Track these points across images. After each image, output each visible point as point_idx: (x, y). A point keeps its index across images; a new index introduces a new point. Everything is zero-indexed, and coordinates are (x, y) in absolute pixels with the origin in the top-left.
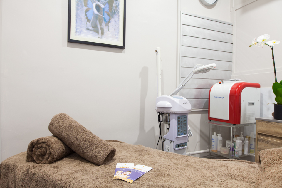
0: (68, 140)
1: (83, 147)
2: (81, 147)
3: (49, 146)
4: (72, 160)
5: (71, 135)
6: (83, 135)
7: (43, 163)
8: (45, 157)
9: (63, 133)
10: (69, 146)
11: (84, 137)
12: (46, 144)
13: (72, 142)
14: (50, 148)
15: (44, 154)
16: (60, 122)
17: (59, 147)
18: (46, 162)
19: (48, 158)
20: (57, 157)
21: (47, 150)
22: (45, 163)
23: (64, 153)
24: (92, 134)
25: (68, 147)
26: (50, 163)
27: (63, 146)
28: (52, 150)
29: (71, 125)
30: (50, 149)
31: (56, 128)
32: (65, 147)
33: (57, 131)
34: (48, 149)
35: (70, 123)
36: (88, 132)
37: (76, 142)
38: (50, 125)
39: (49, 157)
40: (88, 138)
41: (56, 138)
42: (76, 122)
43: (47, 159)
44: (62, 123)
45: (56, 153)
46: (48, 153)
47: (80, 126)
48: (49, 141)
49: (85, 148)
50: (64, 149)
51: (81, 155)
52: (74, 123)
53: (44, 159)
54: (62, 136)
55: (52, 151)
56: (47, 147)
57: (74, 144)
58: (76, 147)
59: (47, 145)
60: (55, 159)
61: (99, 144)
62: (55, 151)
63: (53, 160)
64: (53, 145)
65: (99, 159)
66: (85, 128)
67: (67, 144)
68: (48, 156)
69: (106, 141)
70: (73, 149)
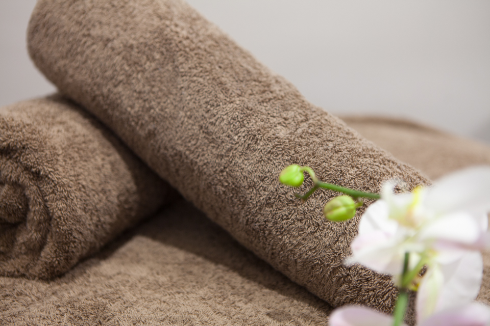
0: (152, 134)
1: (250, 194)
2: (236, 190)
3: (37, 176)
4: (181, 255)
5: (170, 109)
6: (248, 113)
7: (11, 275)
8: (21, 239)
9: (120, 88)
10: (163, 174)
11: (254, 124)
12: (17, 160)
13: (179, 154)
14: (46, 188)
15: (12, 219)
16: (95, 15)
17: (97, 180)
18: (27, 268)
19: (41, 248)
20: (91, 238)
21: (26, 201)
22: (23, 276)
23: (130, 209)
24: (304, 106)
25: (156, 177)
26: (54, 275)
27: (123, 168)
28: (61, 205)
29: (167, 41)
30: (43, 195)
31: (70, 54)
32: (136, 178)
33: (81, 77)
34: (32, 191)
35: (156, 22)
36: (276, 88)
37: (207, 157)
38: (33, 31)
39: (44, 238)
40: (283, 133)
41: (75, 114)
42: (193, 19)
43: (35, 249)
44: (104, 20)
45: (86, 217)
46: (35, 214)
47: (221, 42)
48: (36, 144)
49: (268, 204)
50: (132, 186)
51: (240, 235)
52: (181, 23)
53: (17, 249)
54: (114, 105)
55: (58, 207)
56: (25, 179)
57: (191, 167)
58: (203, 185)
59: (27, 169)
60: (78, 250)
61: (360, 182)
62: (78, 205)
63: (66, 259)
64: (62, 172)
65: (365, 286)
66: (255, 64)
67: (147, 156)
68: (36, 236)
69: (351, 120)
70: (187, 192)
